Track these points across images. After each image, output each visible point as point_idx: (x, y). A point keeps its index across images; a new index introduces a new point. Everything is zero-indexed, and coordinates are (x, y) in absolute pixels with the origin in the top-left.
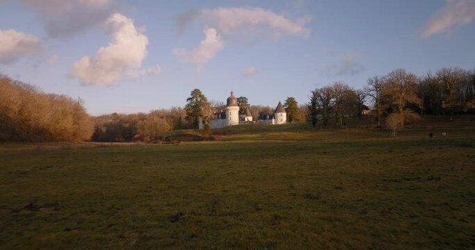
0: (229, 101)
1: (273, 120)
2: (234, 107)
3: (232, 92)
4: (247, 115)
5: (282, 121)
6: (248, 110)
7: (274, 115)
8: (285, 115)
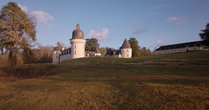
0: (75, 35)
1: (120, 55)
2: (79, 40)
3: (78, 25)
4: (97, 52)
5: (128, 55)
6: (97, 49)
7: (120, 50)
8: (130, 50)
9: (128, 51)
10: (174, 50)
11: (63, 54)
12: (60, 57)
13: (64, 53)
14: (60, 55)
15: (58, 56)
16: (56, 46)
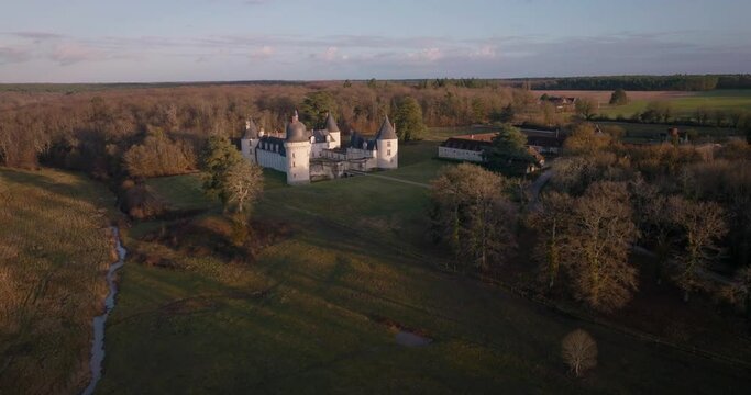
1: (375, 152)
2: (299, 144)
5: (389, 153)
7: (376, 142)
8: (394, 143)
9: (389, 145)
10: (466, 151)
11: (263, 148)
12: (258, 150)
13: (266, 147)
14: (258, 147)
15: (253, 148)
16: (248, 127)
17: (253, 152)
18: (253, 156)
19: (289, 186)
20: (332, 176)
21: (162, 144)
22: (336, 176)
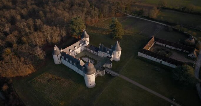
7: (113, 52)
9: (119, 53)
12: (62, 59)
13: (67, 60)
15: (59, 58)
16: (55, 50)
17: (59, 59)
18: (60, 61)
19: (88, 88)
20: (102, 75)
21: (14, 61)
22: (103, 75)
